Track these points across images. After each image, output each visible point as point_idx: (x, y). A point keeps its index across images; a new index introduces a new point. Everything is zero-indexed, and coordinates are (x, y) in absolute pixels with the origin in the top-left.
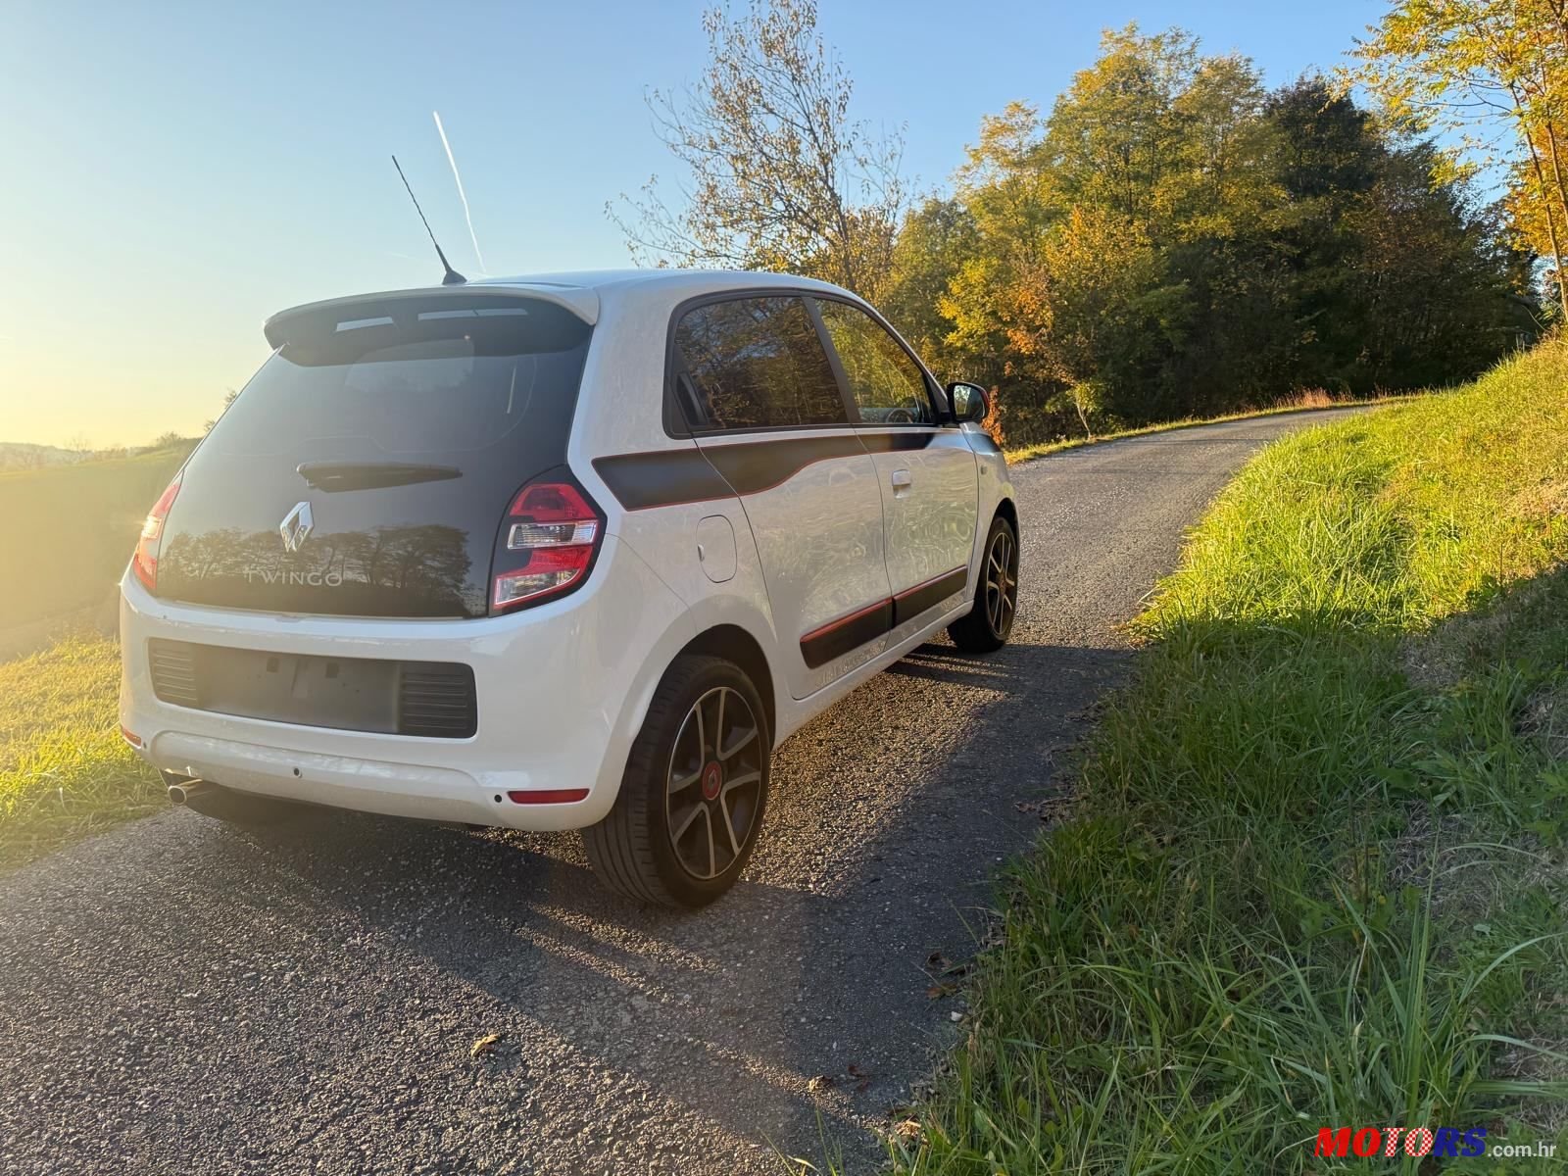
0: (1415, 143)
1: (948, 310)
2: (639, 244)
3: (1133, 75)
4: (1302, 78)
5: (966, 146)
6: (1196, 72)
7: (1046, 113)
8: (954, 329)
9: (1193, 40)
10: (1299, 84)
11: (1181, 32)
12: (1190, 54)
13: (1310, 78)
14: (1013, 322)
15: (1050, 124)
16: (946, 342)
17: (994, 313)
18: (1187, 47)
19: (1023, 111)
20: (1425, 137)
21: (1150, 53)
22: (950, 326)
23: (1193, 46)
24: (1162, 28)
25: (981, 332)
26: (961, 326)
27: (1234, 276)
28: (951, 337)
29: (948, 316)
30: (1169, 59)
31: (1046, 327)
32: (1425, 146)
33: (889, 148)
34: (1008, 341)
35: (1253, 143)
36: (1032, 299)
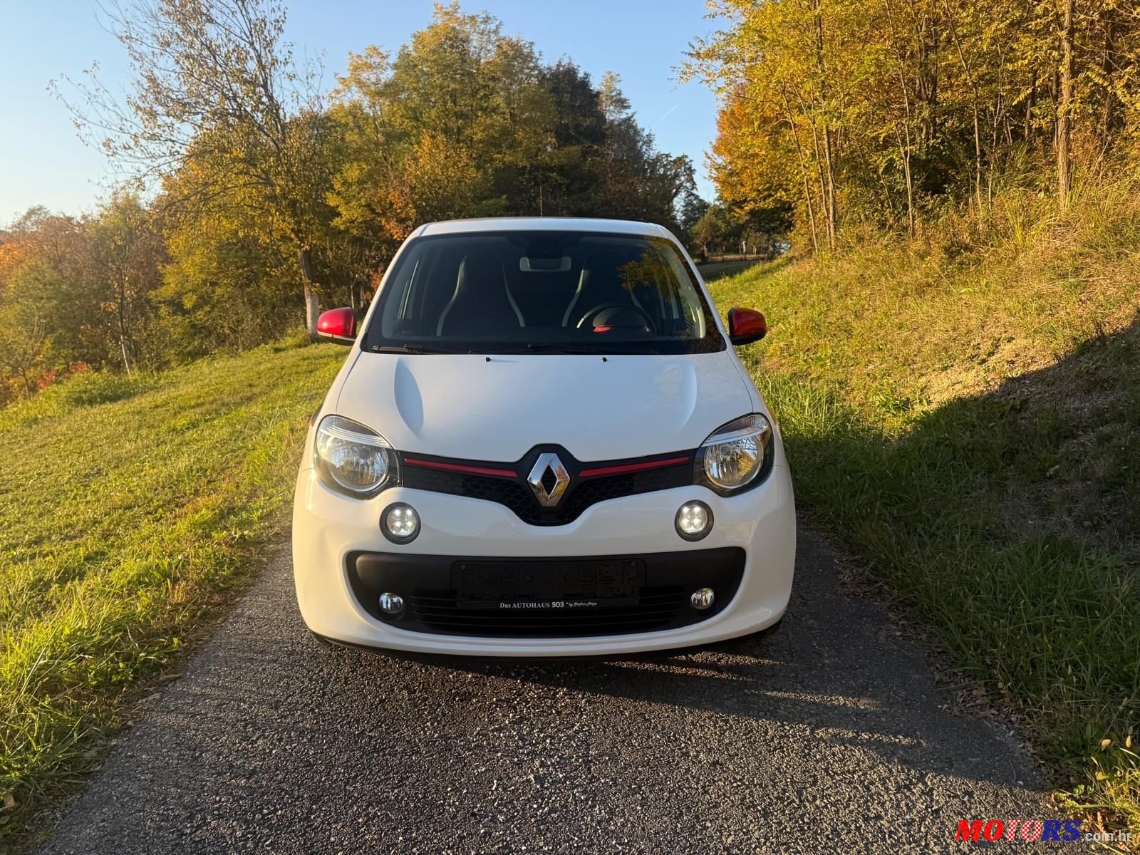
0: (624, 116)
1: (332, 201)
2: (85, 122)
3: (456, 40)
4: (560, 62)
5: (336, 75)
6: (498, 46)
7: (393, 59)
8: (339, 215)
9: (497, 23)
10: (559, 65)
11: (491, 15)
12: (496, 32)
13: (565, 62)
14: (384, 214)
15: (396, 66)
16: (332, 224)
17: (368, 206)
18: (493, 27)
19: (379, 53)
20: (629, 112)
21: (468, 26)
22: (335, 213)
23: (497, 27)
24: (479, 12)
25: (360, 220)
26: (344, 213)
27: (533, 195)
28: (337, 222)
29: (332, 204)
30: (482, 34)
31: (411, 220)
32: (629, 119)
33: (310, 70)
34: (381, 228)
35: (533, 103)
36: (399, 199)
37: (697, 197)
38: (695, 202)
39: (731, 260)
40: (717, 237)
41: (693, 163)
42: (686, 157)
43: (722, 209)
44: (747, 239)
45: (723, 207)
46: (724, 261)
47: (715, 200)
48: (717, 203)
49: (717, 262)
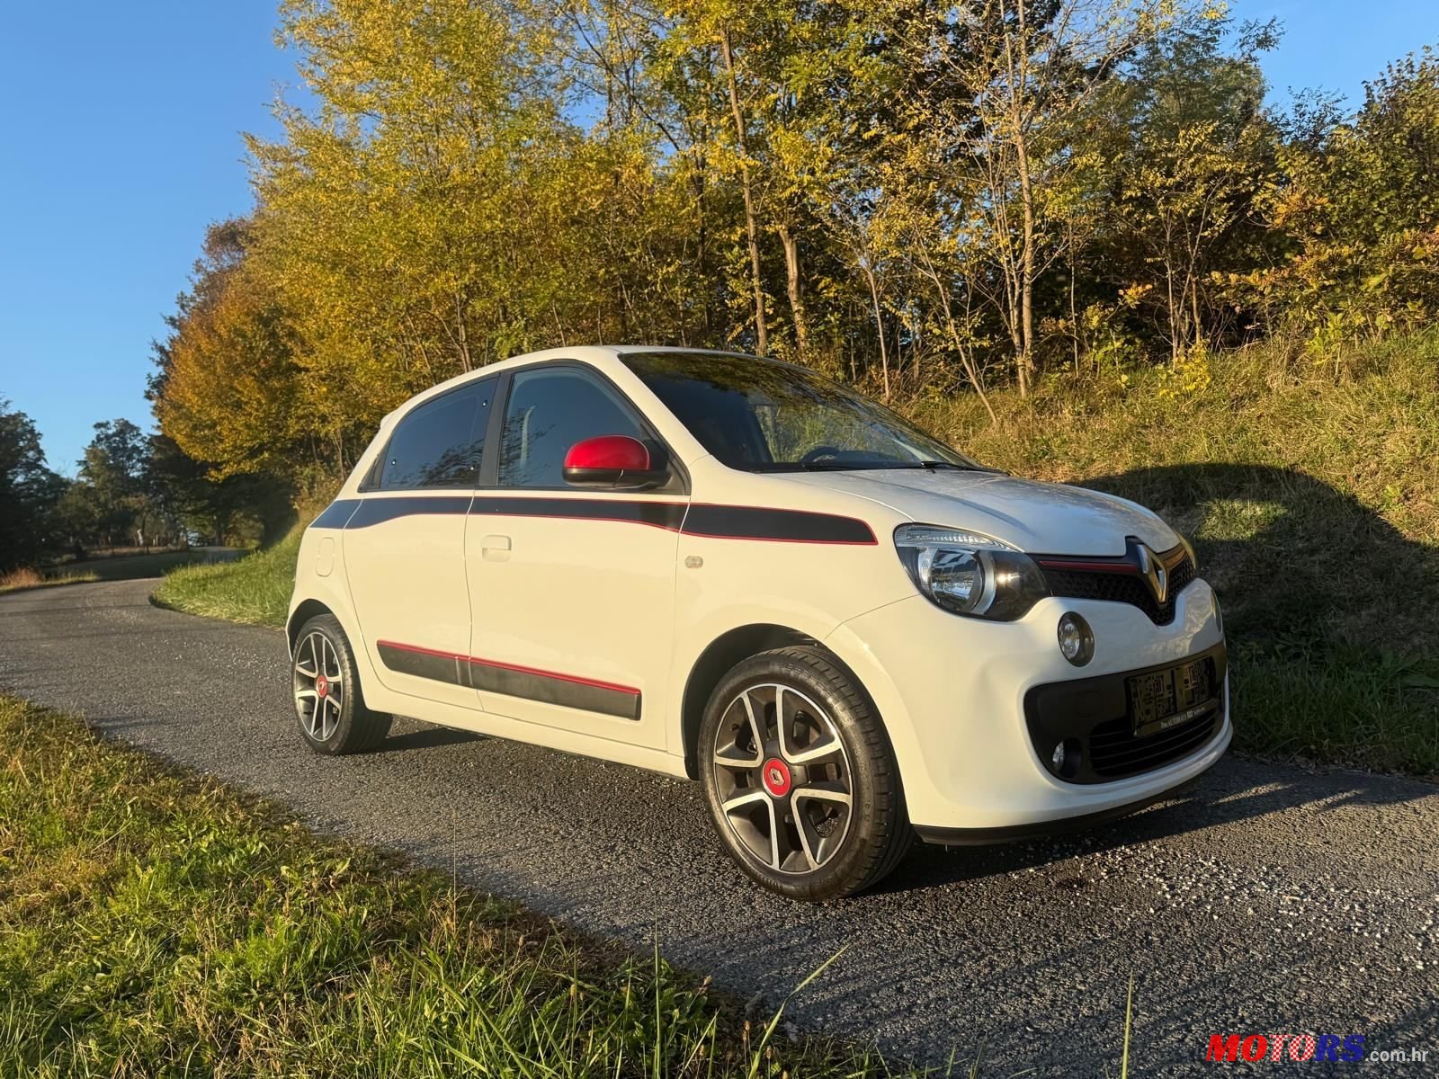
37: (46, 472)
38: (44, 478)
39: (124, 555)
40: (90, 525)
41: (35, 424)
42: (24, 415)
43: (90, 488)
44: (143, 527)
45: (91, 484)
46: (114, 556)
47: (79, 475)
48: (84, 479)
49: (103, 558)
